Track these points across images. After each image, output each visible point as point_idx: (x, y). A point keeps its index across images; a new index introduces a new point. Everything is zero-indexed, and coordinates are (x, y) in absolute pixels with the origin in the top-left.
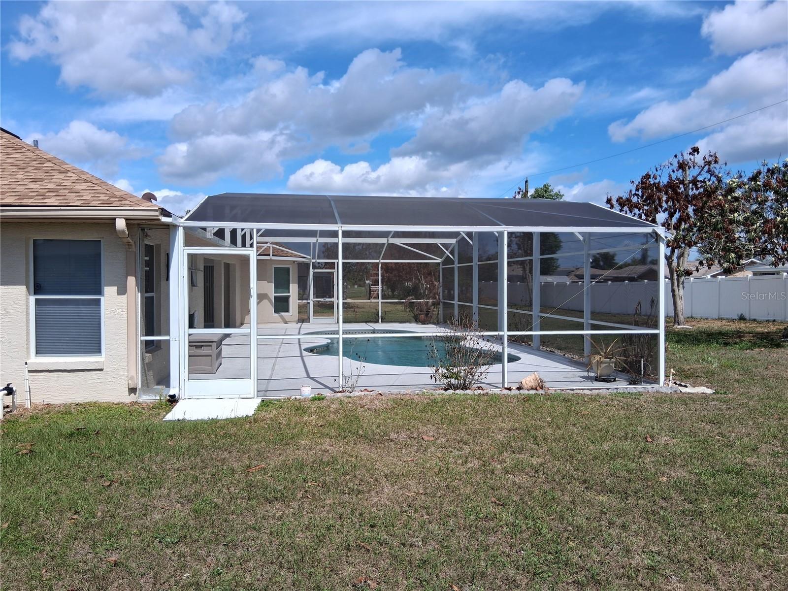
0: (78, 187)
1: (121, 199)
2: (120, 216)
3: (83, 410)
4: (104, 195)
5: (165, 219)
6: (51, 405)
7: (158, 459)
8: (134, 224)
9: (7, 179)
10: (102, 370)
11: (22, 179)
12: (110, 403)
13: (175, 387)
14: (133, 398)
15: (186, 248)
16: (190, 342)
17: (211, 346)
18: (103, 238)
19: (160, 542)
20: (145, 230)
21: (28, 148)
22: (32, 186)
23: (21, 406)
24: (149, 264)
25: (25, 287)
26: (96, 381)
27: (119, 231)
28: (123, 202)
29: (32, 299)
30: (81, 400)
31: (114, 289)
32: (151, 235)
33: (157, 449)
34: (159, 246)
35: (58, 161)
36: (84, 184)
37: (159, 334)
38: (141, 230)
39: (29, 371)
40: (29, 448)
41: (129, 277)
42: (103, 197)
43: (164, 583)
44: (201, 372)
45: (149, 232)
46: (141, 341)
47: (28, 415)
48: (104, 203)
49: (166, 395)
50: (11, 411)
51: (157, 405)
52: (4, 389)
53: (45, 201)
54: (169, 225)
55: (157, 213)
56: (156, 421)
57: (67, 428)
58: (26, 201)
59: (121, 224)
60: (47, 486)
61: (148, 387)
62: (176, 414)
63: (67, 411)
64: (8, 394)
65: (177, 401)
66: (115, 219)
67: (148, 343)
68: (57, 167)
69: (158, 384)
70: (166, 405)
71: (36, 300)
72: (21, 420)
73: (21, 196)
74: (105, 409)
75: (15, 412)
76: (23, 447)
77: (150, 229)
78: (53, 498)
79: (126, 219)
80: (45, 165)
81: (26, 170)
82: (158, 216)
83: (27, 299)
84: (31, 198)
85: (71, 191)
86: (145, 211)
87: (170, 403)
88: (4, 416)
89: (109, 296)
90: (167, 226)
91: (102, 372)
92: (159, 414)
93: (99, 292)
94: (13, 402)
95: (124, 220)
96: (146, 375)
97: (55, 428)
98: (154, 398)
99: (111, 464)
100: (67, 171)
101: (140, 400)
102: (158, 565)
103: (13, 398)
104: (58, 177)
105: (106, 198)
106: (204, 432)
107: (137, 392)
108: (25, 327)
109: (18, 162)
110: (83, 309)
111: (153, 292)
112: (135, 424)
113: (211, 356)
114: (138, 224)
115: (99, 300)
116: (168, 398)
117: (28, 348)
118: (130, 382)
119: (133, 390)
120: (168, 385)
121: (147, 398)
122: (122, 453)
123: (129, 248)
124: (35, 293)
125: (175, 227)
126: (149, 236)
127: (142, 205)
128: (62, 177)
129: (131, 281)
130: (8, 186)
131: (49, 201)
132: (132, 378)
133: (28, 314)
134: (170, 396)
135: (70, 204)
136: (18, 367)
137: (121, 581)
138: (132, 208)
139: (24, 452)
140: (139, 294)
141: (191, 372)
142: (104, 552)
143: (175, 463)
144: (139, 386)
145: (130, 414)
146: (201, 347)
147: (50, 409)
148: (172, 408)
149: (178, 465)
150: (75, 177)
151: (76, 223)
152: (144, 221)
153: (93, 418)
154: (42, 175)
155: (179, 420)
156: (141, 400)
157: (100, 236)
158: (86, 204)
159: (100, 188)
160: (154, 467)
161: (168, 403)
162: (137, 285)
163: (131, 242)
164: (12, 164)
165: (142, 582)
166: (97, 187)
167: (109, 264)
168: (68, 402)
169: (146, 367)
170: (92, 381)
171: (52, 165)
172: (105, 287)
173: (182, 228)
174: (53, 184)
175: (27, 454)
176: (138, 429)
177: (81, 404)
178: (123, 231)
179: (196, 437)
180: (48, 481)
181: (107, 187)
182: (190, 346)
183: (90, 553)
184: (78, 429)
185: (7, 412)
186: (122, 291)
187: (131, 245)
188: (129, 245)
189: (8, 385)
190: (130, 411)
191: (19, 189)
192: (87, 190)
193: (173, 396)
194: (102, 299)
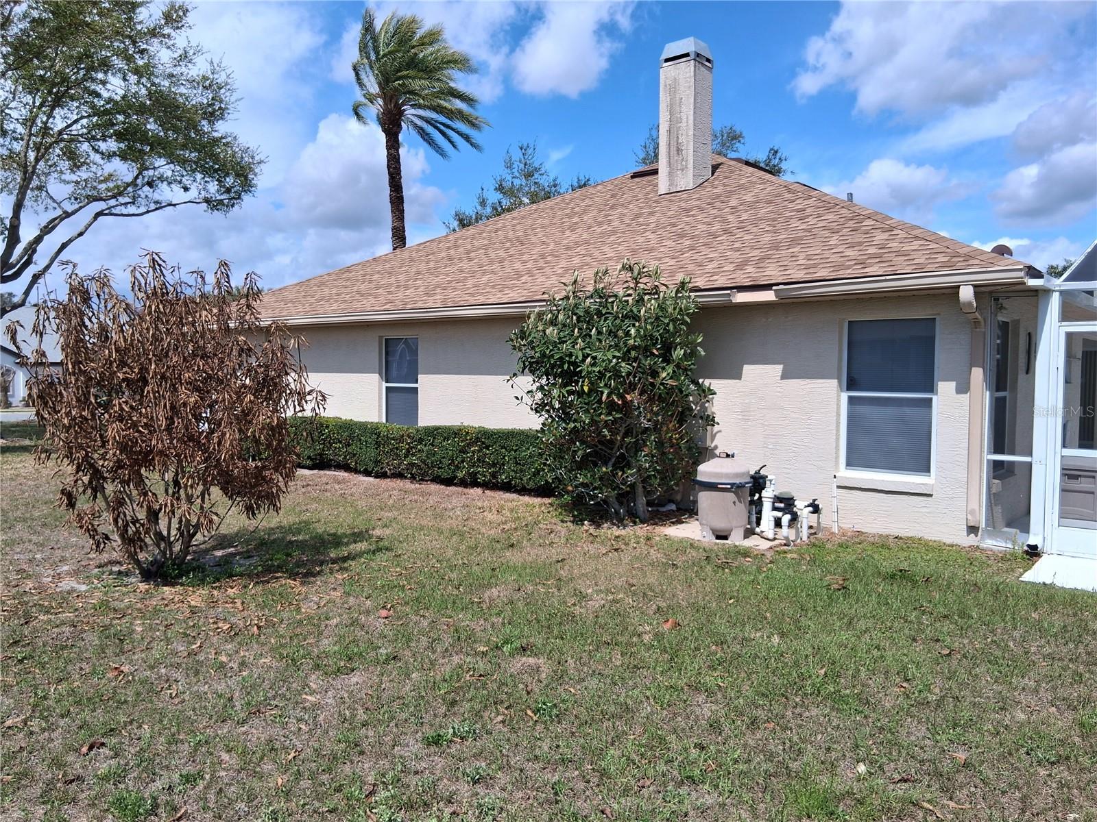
0: (907, 248)
1: (968, 258)
2: (966, 282)
3: (905, 546)
4: (943, 255)
5: (1032, 282)
6: (863, 533)
7: (1016, 634)
8: (984, 293)
9: (818, 248)
10: (931, 495)
11: (836, 246)
12: (940, 542)
13: (1038, 534)
14: (972, 540)
15: (1063, 323)
16: (1063, 469)
17: (1094, 477)
18: (939, 314)
19: (1028, 754)
20: (1000, 300)
21: (842, 205)
22: (849, 253)
23: (827, 529)
24: (1003, 349)
25: (836, 381)
26: (921, 510)
27: (964, 304)
28: (971, 262)
29: (845, 396)
30: (901, 533)
31: (952, 385)
32: (1007, 307)
33: (1014, 619)
34: (1017, 323)
35: (880, 216)
36: (915, 243)
37: (1012, 453)
38: (994, 300)
39: (839, 487)
40: (841, 582)
41: (973, 369)
42: (941, 258)
43: (1038, 814)
44: (1077, 517)
45: (1005, 303)
46: (988, 460)
47: (836, 540)
48: (943, 266)
49: (1023, 544)
50: (815, 533)
51: (1008, 556)
52: (809, 506)
53: (866, 270)
54: (1036, 291)
55: (1022, 274)
56: (1010, 578)
57: (887, 566)
58: (842, 274)
59: (966, 294)
60: (867, 636)
61: (994, 528)
62: (1038, 573)
63: (883, 543)
64: (813, 513)
65: (1038, 555)
66: (959, 287)
67: (997, 465)
68: (879, 225)
69: (1009, 525)
70: (1023, 559)
71: (851, 399)
72: (829, 546)
73: (836, 268)
74: (934, 549)
75: (820, 535)
76: (835, 580)
77: (1008, 297)
78: (876, 653)
79: (975, 286)
80: (863, 224)
81: (840, 234)
82: (1022, 278)
83: (839, 396)
84: (849, 267)
85: (899, 254)
86: (1002, 272)
87: (1028, 557)
88: (808, 537)
89: (945, 396)
90: (1035, 291)
91: (930, 499)
92: (1013, 570)
93: (931, 389)
94: (819, 523)
95: (971, 287)
96: (992, 509)
97: (870, 563)
98: (1004, 545)
99: (947, 627)
100: (892, 228)
101: (983, 545)
102: (1028, 784)
103: (819, 518)
104: (881, 237)
105: (946, 259)
106: (1088, 609)
107: (980, 534)
108: (834, 432)
109: (831, 224)
110: (908, 411)
111: (1006, 390)
112: (979, 577)
113: (1093, 493)
114: (991, 292)
115: (931, 400)
116: (1026, 548)
117: (837, 458)
118: (969, 517)
119: (973, 530)
120: (1026, 529)
121: (994, 544)
122: (963, 614)
123: (976, 328)
124: (849, 389)
125: (1047, 292)
126: (1005, 308)
127: (998, 263)
128: (886, 237)
129: (977, 374)
130: (821, 257)
131: (870, 270)
132: (972, 512)
133: (838, 414)
134: (1029, 546)
135: (898, 272)
136: (825, 480)
137: (973, 789)
138: (984, 270)
139: (836, 586)
140: (988, 393)
141: (1063, 515)
142: (947, 743)
143: (1043, 647)
144: (983, 525)
145: (969, 562)
146: (1076, 477)
147: (862, 538)
148: (1033, 565)
149: (1048, 650)
150: (902, 234)
151: (904, 297)
152: (999, 287)
153: (919, 559)
154: (860, 238)
155: (1044, 584)
156: (985, 546)
157: (935, 313)
158: (919, 269)
159: (937, 246)
160: (1011, 644)
161: (1025, 556)
162: (985, 380)
163: (979, 317)
164: (825, 228)
165: (1003, 800)
166: (932, 246)
167: (947, 350)
168: (884, 532)
169: (993, 499)
170: (917, 510)
171: (873, 223)
172: (939, 383)
173: (1058, 293)
174: (874, 247)
175: (840, 590)
176: (985, 585)
177: (901, 538)
178: (970, 304)
179: (1075, 615)
180: (867, 630)
181: (946, 244)
182: (1063, 475)
183: (929, 738)
184: (901, 571)
185: (811, 534)
186: (963, 388)
187: (979, 322)
188: (976, 323)
189: (814, 500)
190: (971, 558)
191: (834, 258)
192: (919, 250)
193: (1035, 547)
194: (935, 398)
